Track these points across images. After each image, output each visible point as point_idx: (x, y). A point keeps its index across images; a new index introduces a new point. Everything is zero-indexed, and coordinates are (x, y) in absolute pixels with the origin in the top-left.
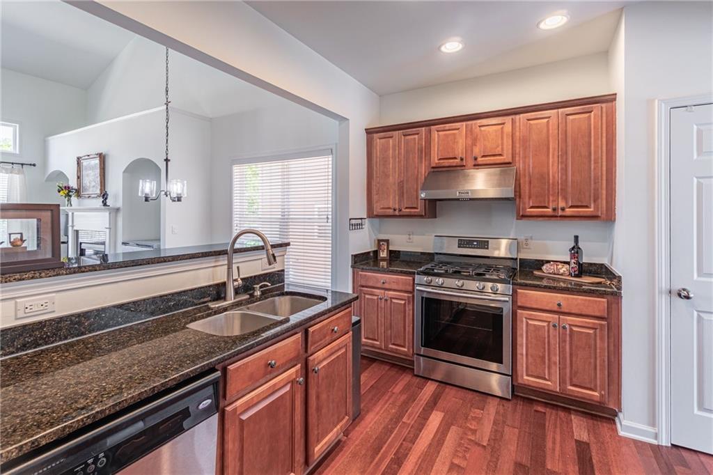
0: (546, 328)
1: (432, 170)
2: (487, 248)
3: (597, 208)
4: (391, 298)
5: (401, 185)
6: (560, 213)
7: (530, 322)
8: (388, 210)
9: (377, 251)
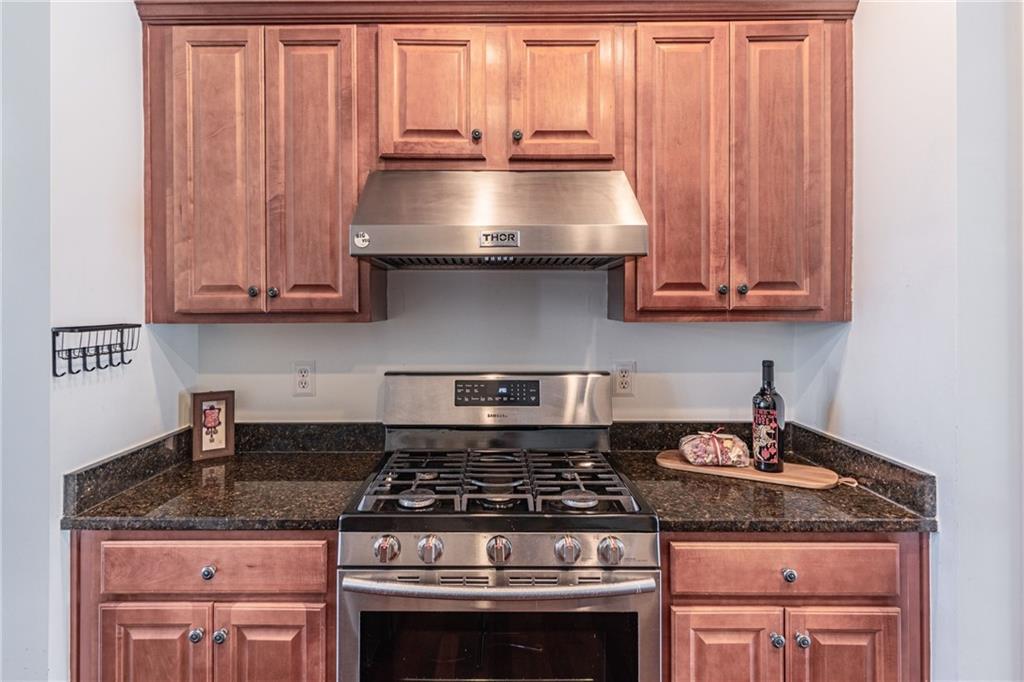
0: (751, 651)
1: (382, 166)
2: (537, 403)
3: (816, 289)
4: (239, 628)
5: (275, 213)
6: (734, 302)
7: (709, 640)
8: (229, 296)
9: (188, 433)
